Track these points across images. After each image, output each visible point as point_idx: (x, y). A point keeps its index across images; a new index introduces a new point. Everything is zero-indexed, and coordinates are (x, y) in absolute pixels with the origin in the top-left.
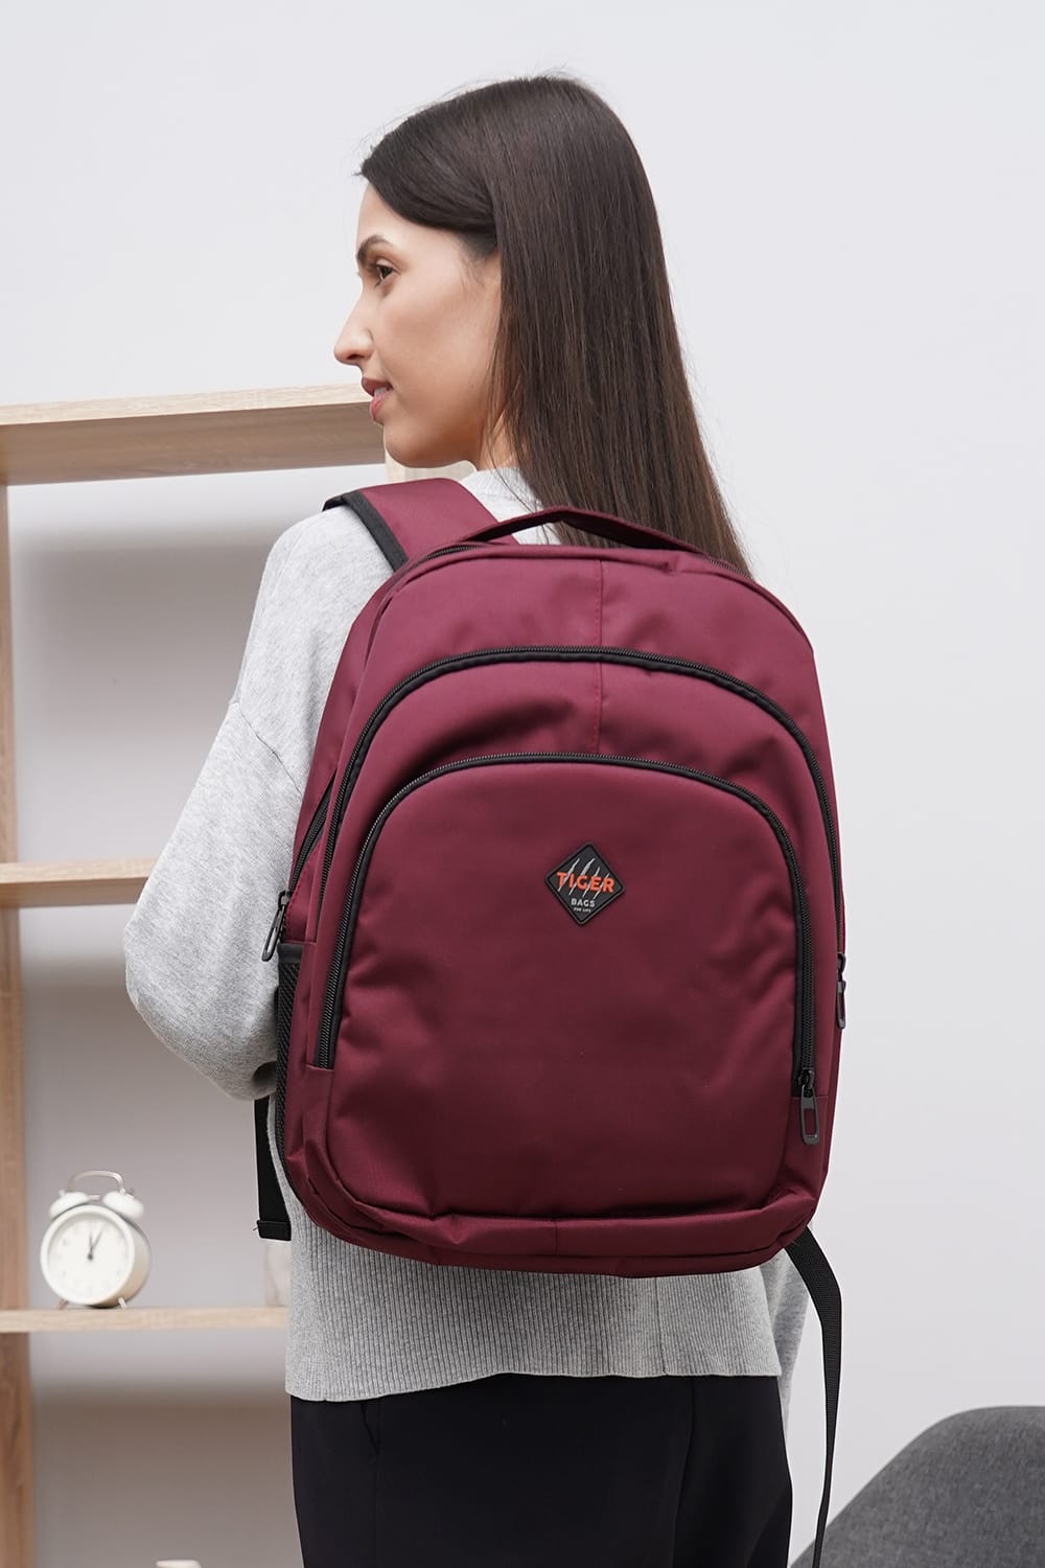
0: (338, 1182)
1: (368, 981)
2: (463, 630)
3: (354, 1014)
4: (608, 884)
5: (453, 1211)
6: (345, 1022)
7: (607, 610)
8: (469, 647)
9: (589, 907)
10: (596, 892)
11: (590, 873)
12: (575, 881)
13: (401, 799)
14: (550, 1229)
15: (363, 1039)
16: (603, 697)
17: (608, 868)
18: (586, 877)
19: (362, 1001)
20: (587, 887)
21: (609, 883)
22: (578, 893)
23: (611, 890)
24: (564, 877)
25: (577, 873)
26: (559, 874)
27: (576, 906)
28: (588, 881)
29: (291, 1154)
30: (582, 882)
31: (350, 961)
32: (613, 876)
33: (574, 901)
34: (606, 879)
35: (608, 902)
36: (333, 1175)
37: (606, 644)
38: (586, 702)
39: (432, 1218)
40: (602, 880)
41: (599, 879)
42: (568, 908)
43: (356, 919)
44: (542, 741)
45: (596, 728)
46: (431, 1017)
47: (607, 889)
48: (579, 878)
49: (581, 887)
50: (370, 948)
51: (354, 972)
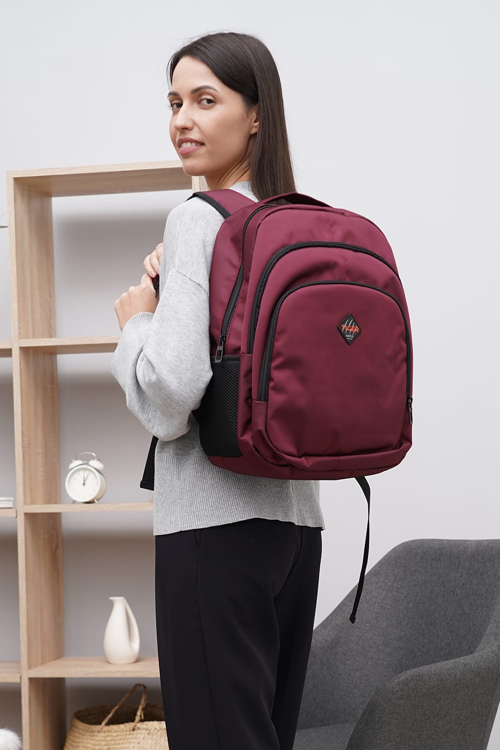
0: (271, 445)
1: (279, 367)
2: (291, 235)
3: (274, 380)
4: (357, 329)
5: (306, 455)
6: (271, 383)
7: (333, 229)
8: (294, 242)
9: (351, 338)
10: (353, 332)
11: (351, 325)
13: (285, 298)
14: (337, 460)
15: (278, 389)
17: (357, 323)
19: (278, 375)
20: (351, 330)
22: (348, 332)
23: (358, 331)
24: (344, 326)
25: (348, 325)
26: (342, 326)
27: (347, 337)
29: (241, 437)
30: (350, 328)
31: (271, 360)
32: (358, 326)
33: (347, 335)
34: (356, 327)
35: (357, 335)
36: (269, 442)
39: (300, 457)
41: (354, 327)
42: (345, 338)
43: (273, 344)
44: (327, 276)
46: (302, 380)
48: (348, 327)
49: (349, 330)
50: (279, 354)
51: (274, 364)
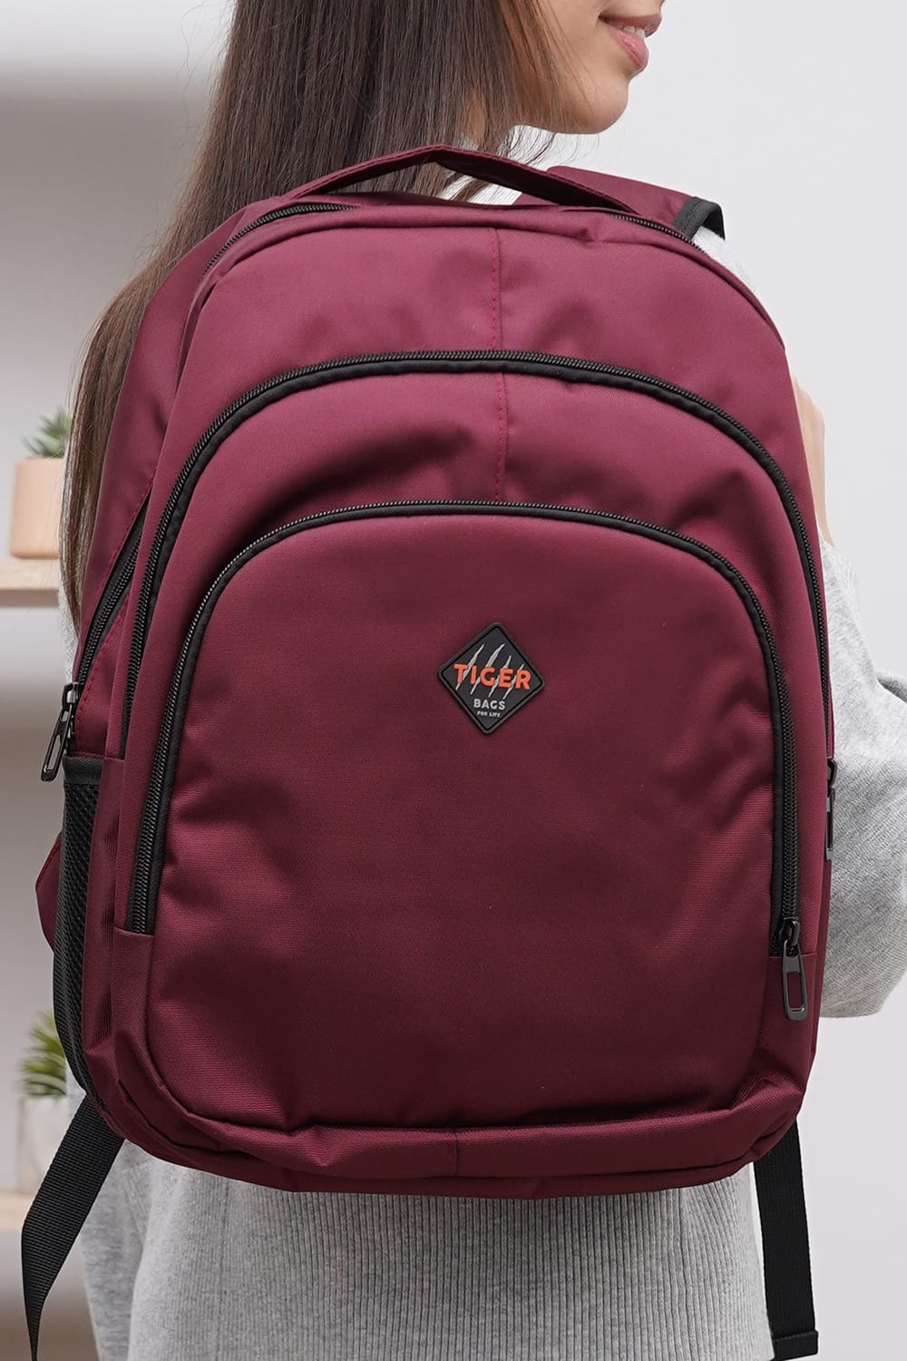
0: (163, 1088)
1: (199, 815)
2: (316, 329)
3: (181, 859)
4: (523, 678)
5: (317, 1122)
6: (168, 871)
7: (508, 298)
8: (322, 354)
9: (497, 711)
10: (507, 689)
11: (498, 664)
12: (478, 675)
13: (239, 567)
14: (448, 1144)
15: (194, 894)
16: (510, 421)
17: (522, 657)
18: (493, 670)
19: (192, 842)
20: (495, 683)
21: (523, 676)
22: (483, 691)
23: (527, 687)
24: (463, 670)
25: (481, 664)
26: (456, 666)
27: (480, 709)
28: (495, 675)
29: (93, 1046)
30: (488, 676)
31: (174, 787)
32: (529, 667)
33: (477, 703)
34: (520, 671)
35: (522, 702)
36: (156, 1078)
37: (507, 346)
38: (487, 428)
39: (290, 1131)
40: (515, 673)
41: (511, 671)
42: (469, 712)
43: (182, 731)
44: (430, 483)
45: (501, 464)
46: (286, 862)
47: (522, 684)
48: (484, 672)
49: (487, 683)
50: (202, 770)
51: (180, 802)
